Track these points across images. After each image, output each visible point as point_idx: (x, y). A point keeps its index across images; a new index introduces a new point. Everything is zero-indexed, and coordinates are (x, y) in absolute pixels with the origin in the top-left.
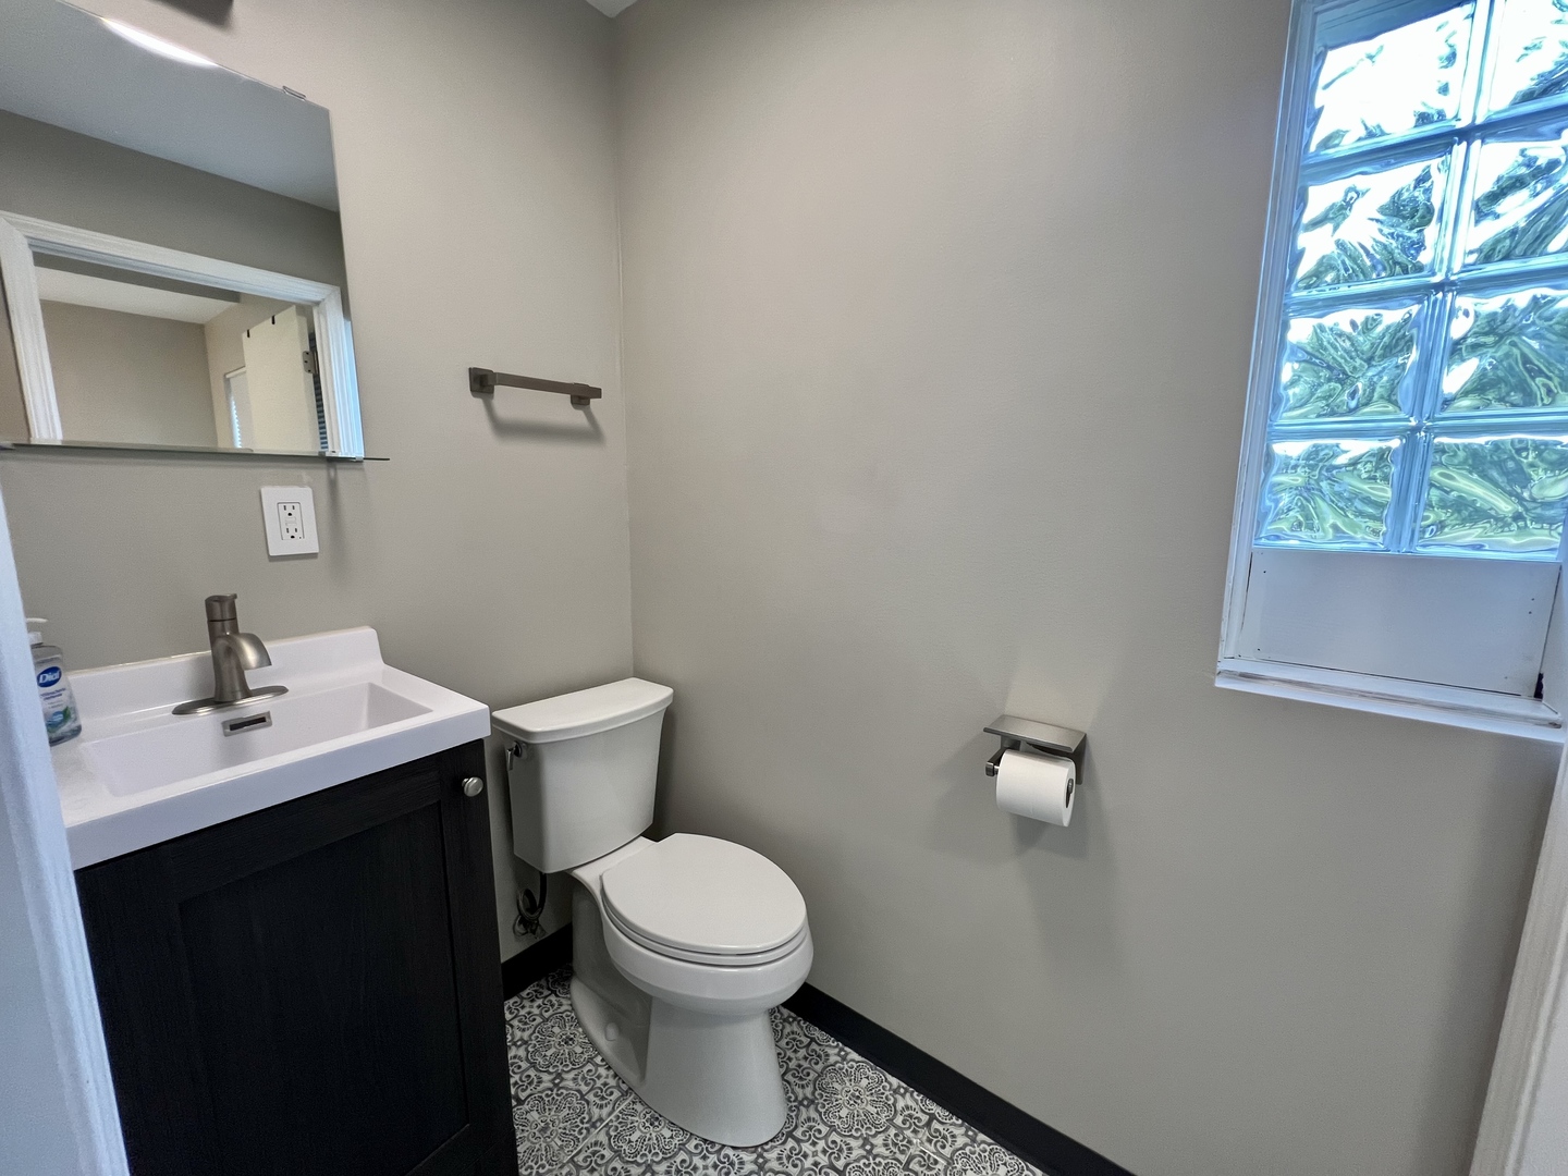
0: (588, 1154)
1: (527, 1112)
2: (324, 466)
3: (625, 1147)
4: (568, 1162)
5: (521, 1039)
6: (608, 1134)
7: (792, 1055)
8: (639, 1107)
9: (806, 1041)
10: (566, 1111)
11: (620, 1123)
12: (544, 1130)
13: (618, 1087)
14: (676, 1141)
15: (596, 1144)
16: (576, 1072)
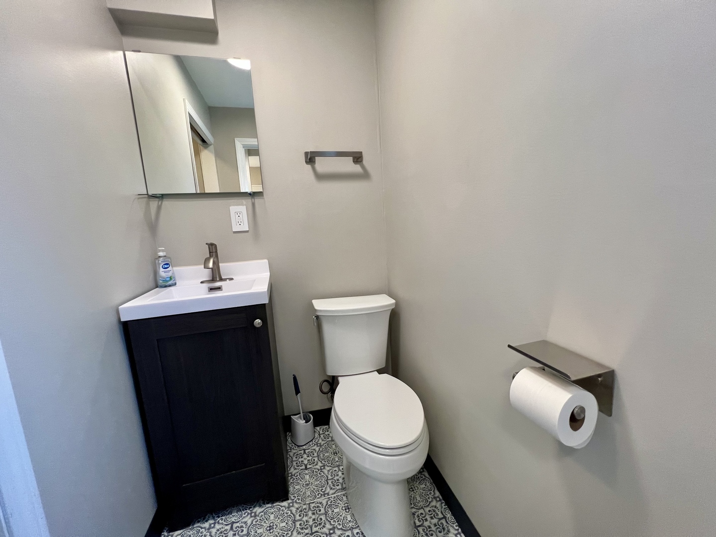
0: (316, 505)
1: (306, 474)
2: (250, 198)
3: (330, 512)
4: (307, 504)
5: (320, 444)
6: (327, 502)
7: (429, 519)
8: (345, 498)
9: (440, 516)
10: (318, 482)
11: (334, 500)
12: (307, 485)
13: (342, 485)
14: (350, 524)
15: (321, 503)
16: (330, 468)
